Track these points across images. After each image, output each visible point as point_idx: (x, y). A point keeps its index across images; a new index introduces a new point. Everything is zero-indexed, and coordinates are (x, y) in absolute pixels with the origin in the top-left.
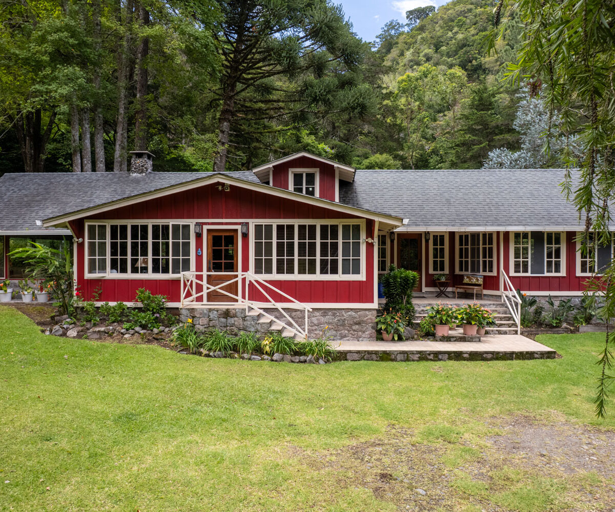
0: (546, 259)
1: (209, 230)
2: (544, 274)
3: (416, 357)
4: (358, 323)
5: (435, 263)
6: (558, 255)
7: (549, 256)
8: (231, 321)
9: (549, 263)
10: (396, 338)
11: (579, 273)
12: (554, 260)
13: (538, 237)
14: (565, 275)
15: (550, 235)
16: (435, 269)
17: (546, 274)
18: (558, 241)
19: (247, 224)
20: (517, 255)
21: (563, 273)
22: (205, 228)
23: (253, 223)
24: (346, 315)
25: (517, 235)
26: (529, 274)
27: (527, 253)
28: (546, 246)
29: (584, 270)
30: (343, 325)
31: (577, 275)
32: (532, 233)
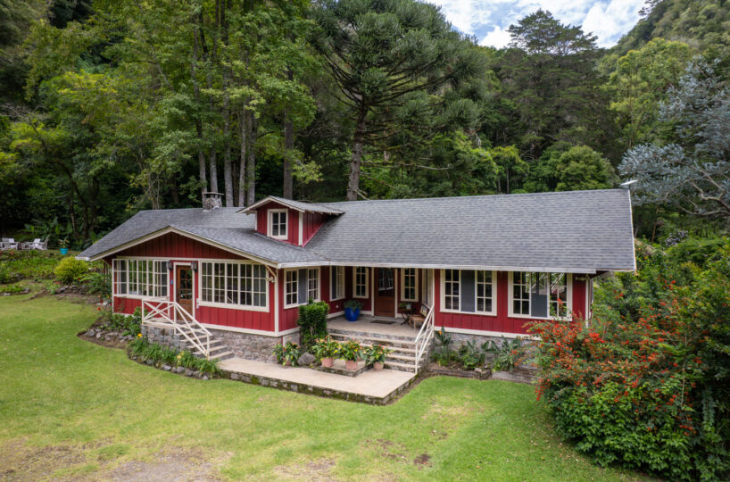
0: (476, 297)
1: (177, 266)
2: (474, 311)
3: (275, 384)
4: (265, 348)
5: (407, 291)
6: (489, 293)
7: (480, 293)
8: (166, 337)
9: (480, 301)
10: (293, 364)
11: (511, 314)
12: (484, 298)
13: (468, 275)
14: (496, 315)
15: (480, 273)
16: (407, 297)
17: (477, 312)
18: (489, 280)
19: (197, 262)
20: (448, 291)
21: (494, 313)
22: (175, 264)
23: (201, 261)
24: (258, 340)
25: (448, 271)
26: (459, 311)
27: (458, 289)
28: (476, 283)
29: (516, 310)
30: (256, 348)
31: (509, 316)
32: (463, 271)
